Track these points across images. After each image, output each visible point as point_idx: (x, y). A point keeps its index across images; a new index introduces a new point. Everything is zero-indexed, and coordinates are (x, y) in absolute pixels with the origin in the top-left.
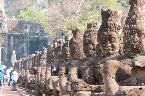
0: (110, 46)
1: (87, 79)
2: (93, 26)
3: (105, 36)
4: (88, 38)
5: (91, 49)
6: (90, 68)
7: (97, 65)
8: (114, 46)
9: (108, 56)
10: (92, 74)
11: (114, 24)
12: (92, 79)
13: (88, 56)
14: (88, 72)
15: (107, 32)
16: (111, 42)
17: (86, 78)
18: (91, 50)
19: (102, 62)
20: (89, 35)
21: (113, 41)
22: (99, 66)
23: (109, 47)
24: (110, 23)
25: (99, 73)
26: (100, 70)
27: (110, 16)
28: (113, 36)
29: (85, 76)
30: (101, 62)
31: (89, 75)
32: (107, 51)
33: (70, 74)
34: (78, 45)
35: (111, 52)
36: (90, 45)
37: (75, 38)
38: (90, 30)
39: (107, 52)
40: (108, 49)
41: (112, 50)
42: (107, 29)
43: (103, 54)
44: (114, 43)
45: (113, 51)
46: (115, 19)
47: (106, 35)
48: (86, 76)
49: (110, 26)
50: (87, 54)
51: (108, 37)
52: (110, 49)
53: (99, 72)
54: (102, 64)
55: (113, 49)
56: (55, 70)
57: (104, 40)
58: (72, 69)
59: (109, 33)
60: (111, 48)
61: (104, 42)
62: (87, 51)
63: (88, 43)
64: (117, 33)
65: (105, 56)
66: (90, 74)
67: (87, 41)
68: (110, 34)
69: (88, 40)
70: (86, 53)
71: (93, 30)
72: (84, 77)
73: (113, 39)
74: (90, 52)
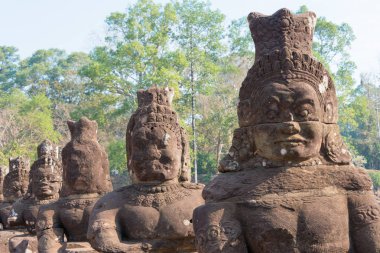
0: (299, 128)
1: (221, 248)
2: (155, 99)
3: (281, 96)
4: (146, 129)
5: (154, 158)
6: (227, 208)
7: (254, 196)
8: (313, 129)
9: (291, 166)
10: (236, 229)
11: (306, 57)
12: (236, 247)
13: (144, 179)
14: (223, 224)
15: (286, 83)
16: (300, 117)
17: (218, 245)
18: (156, 162)
19: (269, 188)
20: (148, 120)
21: (306, 112)
22: (260, 200)
23: (296, 132)
24: (294, 54)
25: (269, 226)
26: (269, 217)
27: (289, 33)
28: (307, 97)
29: (209, 238)
30: (266, 185)
31: (226, 233)
32: (288, 147)
33: (99, 231)
34: (85, 158)
35: (301, 149)
36: (152, 146)
37: (79, 142)
38: (149, 108)
39: (289, 151)
40: (294, 141)
41: (305, 143)
42: (285, 73)
43: (267, 160)
44: (310, 119)
45: (307, 150)
46: (303, 43)
47: (283, 92)
48: (214, 240)
49: (296, 64)
50: (144, 172)
51: (290, 100)
52: (298, 141)
53: (265, 221)
54: (270, 192)
55: (308, 140)
56: (15, 218)
57: (275, 111)
58: (101, 214)
59: (294, 87)
60: (302, 138)
61: (273, 118)
62: (143, 165)
63: (147, 143)
64: (316, 88)
65: (277, 167)
66: (229, 231)
67: (144, 137)
68: (297, 88)
69: (148, 134)
70: (142, 169)
71: (158, 108)
72: (208, 240)
73: (306, 106)
74: (154, 167)
